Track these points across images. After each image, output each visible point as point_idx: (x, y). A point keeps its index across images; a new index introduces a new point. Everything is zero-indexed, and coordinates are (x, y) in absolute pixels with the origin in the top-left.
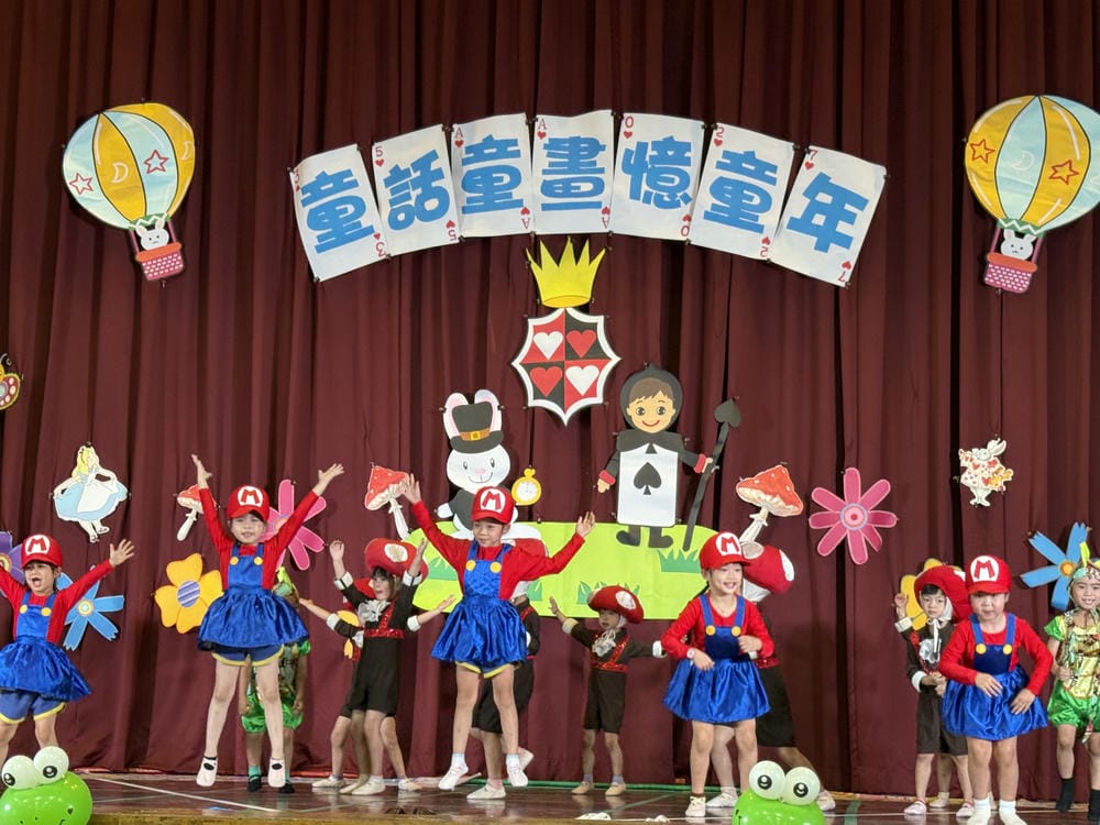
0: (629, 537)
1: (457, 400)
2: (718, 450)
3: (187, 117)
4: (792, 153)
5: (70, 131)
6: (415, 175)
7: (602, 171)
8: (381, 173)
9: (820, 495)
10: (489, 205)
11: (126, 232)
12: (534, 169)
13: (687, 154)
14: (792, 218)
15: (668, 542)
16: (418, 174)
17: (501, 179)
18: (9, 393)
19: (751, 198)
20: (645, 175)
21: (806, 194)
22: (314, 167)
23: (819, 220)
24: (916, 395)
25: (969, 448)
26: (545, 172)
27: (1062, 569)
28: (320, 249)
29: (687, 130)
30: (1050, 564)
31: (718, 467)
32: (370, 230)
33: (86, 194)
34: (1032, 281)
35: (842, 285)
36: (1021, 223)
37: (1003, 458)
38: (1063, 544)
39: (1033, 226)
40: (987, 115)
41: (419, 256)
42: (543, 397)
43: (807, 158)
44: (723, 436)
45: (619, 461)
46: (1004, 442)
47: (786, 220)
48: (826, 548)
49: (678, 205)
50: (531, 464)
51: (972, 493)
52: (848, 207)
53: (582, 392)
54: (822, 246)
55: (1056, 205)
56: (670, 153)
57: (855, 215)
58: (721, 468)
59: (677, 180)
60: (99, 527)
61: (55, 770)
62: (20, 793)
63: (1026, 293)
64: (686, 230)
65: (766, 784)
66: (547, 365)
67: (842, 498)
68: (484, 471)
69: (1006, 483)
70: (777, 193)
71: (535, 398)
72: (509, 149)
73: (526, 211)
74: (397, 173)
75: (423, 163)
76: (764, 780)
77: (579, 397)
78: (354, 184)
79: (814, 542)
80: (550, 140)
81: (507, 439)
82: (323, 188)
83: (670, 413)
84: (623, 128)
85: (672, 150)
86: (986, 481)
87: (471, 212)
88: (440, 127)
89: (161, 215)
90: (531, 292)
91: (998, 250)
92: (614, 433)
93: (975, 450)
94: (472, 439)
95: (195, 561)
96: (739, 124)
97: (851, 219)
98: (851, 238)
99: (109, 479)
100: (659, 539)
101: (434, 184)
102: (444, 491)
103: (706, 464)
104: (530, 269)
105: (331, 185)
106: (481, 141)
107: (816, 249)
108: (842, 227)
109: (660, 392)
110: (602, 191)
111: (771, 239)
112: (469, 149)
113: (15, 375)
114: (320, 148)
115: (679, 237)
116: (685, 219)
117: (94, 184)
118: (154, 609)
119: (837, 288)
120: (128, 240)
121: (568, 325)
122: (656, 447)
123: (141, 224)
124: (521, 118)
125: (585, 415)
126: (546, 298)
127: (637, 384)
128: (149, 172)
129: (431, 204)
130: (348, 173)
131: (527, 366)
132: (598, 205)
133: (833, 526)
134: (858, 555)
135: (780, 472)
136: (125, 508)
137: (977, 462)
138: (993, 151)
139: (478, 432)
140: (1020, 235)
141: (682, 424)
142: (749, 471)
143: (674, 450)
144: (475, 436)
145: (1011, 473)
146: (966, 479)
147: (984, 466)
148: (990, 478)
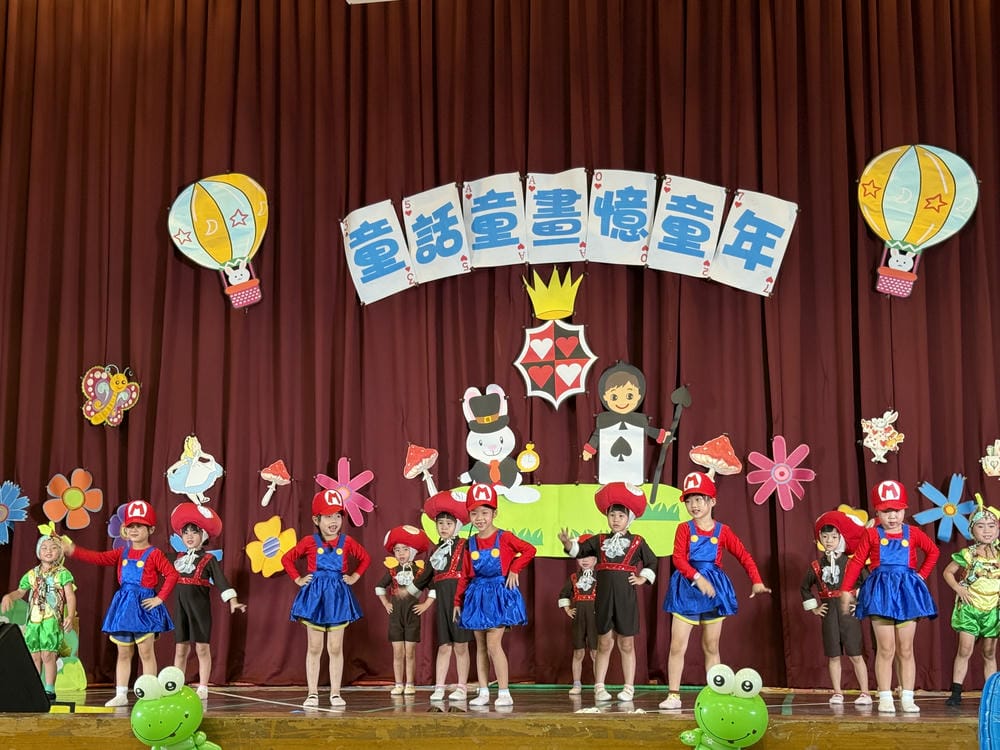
1: (472, 392)
2: (675, 425)
3: (262, 184)
4: (725, 195)
5: (173, 197)
6: (435, 222)
7: (579, 214)
8: (409, 221)
9: (755, 457)
10: (494, 243)
11: (217, 272)
12: (526, 216)
13: (644, 200)
14: (726, 245)
16: (438, 220)
17: (502, 223)
18: (131, 398)
19: (694, 231)
20: (612, 217)
21: (735, 227)
22: (357, 218)
23: (747, 246)
24: (826, 377)
26: (535, 217)
27: (945, 509)
28: (364, 280)
29: (644, 181)
30: (935, 506)
31: (675, 438)
32: (402, 264)
33: (186, 244)
34: (914, 287)
35: (767, 295)
36: (904, 244)
37: (896, 425)
38: (945, 491)
39: (913, 245)
40: (874, 162)
41: (440, 283)
42: (539, 389)
43: (737, 199)
44: (678, 415)
45: (598, 436)
46: (896, 413)
47: (722, 246)
48: (760, 498)
49: (638, 239)
50: (531, 440)
52: (769, 235)
53: (569, 385)
54: (750, 266)
55: (931, 228)
56: (631, 199)
57: (774, 242)
58: (678, 439)
59: (637, 220)
60: (202, 497)
61: (174, 685)
62: (147, 703)
63: (908, 297)
64: (644, 258)
65: (721, 682)
66: (541, 364)
67: (772, 459)
68: (495, 447)
69: (898, 444)
70: (714, 226)
71: (533, 389)
72: (508, 200)
73: (521, 247)
74: (422, 221)
75: (442, 212)
76: (719, 679)
77: (566, 388)
78: (389, 230)
79: (751, 494)
80: (539, 192)
81: (512, 421)
82: (366, 234)
83: (637, 398)
84: (594, 182)
85: (633, 196)
86: (884, 444)
87: (479, 249)
88: (454, 184)
89: (243, 258)
90: (527, 307)
91: (886, 264)
93: (874, 420)
94: (486, 422)
95: (276, 521)
96: (683, 176)
97: (771, 244)
98: (772, 260)
99: (209, 460)
101: (451, 228)
102: (464, 463)
103: (665, 437)
104: (526, 291)
105: (372, 231)
106: (485, 194)
107: (746, 268)
108: (765, 251)
109: (629, 383)
110: (579, 229)
111: (710, 262)
112: (476, 201)
113: (136, 384)
114: (363, 203)
115: (639, 263)
116: (643, 249)
117: (192, 236)
118: (245, 560)
119: (763, 297)
120: (218, 278)
121: (557, 333)
122: (626, 424)
123: (229, 265)
124: (516, 175)
125: (571, 402)
126: (539, 313)
127: (611, 376)
128: (233, 226)
129: (449, 244)
130: (385, 222)
131: (526, 365)
132: (576, 240)
133: (766, 482)
134: (786, 503)
135: (723, 440)
136: (222, 483)
137: (876, 429)
138: (880, 189)
139: (490, 417)
140: (903, 253)
141: (646, 406)
142: (699, 440)
143: (641, 426)
144: (487, 420)
145: (902, 436)
146: (868, 442)
147: (881, 432)
148: (886, 441)
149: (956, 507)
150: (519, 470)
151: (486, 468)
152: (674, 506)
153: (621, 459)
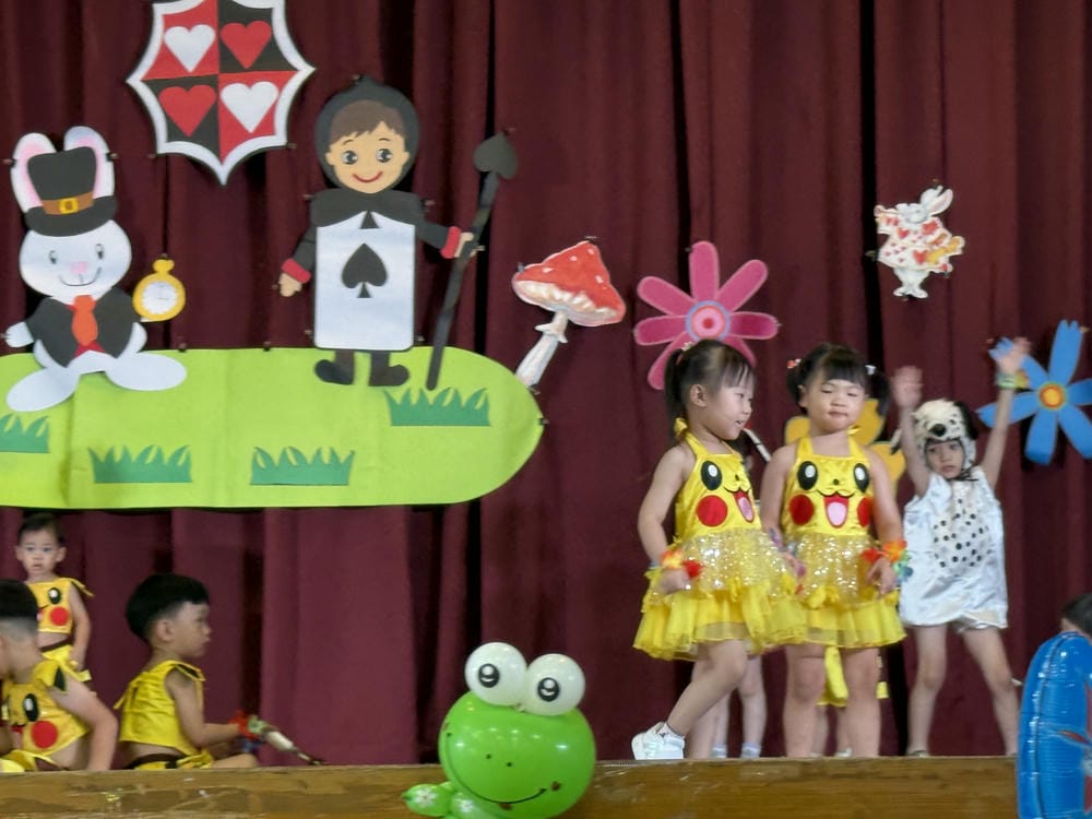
0: (336, 370)
1: (34, 144)
2: (481, 219)
9: (652, 288)
15: (400, 376)
24: (804, 117)
25: (891, 204)
27: (1042, 396)
31: (481, 248)
37: (948, 219)
38: (1044, 356)
42: (184, 138)
44: (488, 195)
45: (314, 242)
46: (949, 194)
50: (166, 250)
53: (250, 125)
58: (487, 248)
65: (492, 679)
66: (188, 82)
67: (688, 292)
68: (84, 265)
69: (952, 260)
71: (174, 135)
76: (488, 671)
77: (244, 136)
79: (641, 369)
81: (122, 209)
83: (400, 158)
86: (921, 258)
92: (307, 196)
93: (902, 207)
94: (64, 210)
100: (385, 372)
102: (16, 302)
103: (461, 243)
109: (382, 129)
121: (222, 12)
122: (378, 217)
125: (255, 164)
127: (344, 111)
131: (151, 82)
133: (675, 340)
135: (585, 251)
137: (905, 226)
139: (73, 200)
141: (419, 178)
142: (533, 251)
143: (407, 221)
144: (68, 206)
145: (960, 242)
146: (888, 254)
147: (916, 232)
148: (926, 252)
149: (1065, 391)
150: (137, 317)
151: (65, 313)
152: (477, 396)
153: (364, 294)
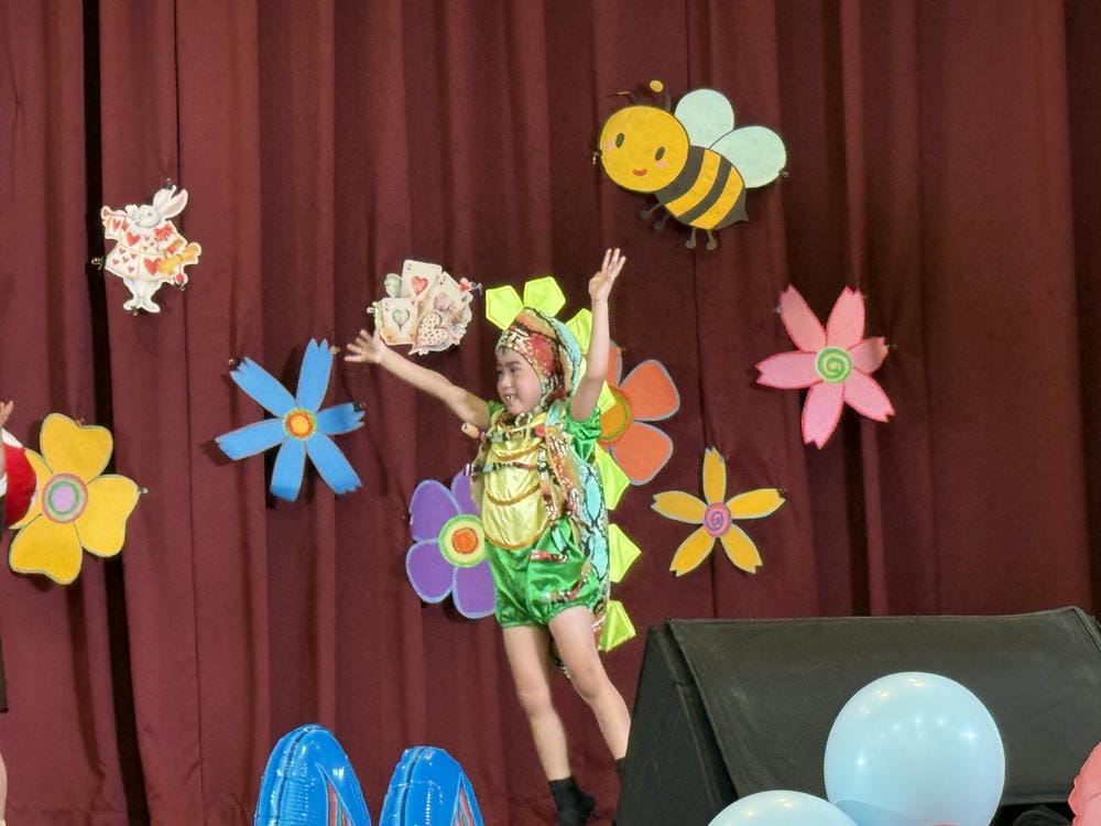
24: (19, 104)
25: (119, 205)
27: (289, 423)
30: (268, 415)
37: (182, 222)
51: (127, 289)
69: (188, 269)
86: (153, 267)
137: (135, 230)
145: (197, 245)
146: (116, 262)
147: (147, 239)
148: (158, 260)
149: (313, 417)
